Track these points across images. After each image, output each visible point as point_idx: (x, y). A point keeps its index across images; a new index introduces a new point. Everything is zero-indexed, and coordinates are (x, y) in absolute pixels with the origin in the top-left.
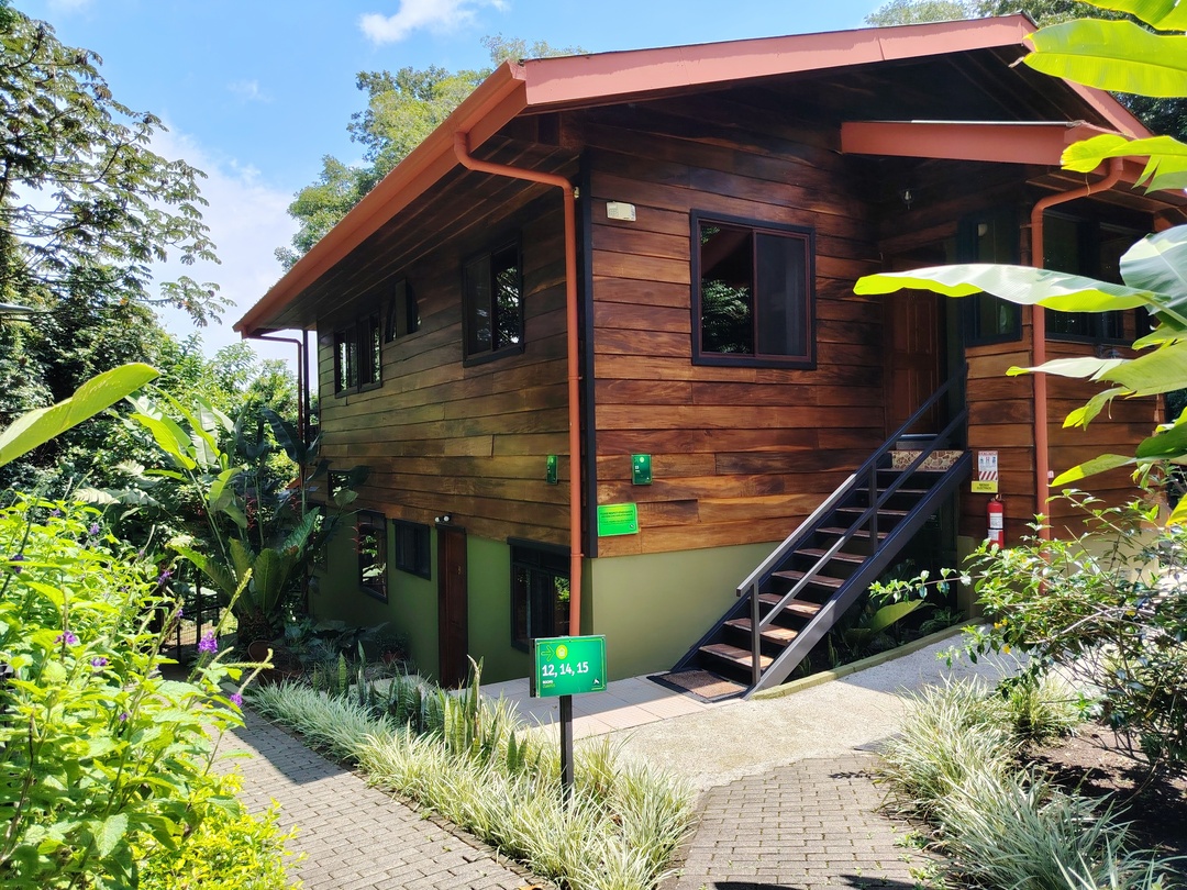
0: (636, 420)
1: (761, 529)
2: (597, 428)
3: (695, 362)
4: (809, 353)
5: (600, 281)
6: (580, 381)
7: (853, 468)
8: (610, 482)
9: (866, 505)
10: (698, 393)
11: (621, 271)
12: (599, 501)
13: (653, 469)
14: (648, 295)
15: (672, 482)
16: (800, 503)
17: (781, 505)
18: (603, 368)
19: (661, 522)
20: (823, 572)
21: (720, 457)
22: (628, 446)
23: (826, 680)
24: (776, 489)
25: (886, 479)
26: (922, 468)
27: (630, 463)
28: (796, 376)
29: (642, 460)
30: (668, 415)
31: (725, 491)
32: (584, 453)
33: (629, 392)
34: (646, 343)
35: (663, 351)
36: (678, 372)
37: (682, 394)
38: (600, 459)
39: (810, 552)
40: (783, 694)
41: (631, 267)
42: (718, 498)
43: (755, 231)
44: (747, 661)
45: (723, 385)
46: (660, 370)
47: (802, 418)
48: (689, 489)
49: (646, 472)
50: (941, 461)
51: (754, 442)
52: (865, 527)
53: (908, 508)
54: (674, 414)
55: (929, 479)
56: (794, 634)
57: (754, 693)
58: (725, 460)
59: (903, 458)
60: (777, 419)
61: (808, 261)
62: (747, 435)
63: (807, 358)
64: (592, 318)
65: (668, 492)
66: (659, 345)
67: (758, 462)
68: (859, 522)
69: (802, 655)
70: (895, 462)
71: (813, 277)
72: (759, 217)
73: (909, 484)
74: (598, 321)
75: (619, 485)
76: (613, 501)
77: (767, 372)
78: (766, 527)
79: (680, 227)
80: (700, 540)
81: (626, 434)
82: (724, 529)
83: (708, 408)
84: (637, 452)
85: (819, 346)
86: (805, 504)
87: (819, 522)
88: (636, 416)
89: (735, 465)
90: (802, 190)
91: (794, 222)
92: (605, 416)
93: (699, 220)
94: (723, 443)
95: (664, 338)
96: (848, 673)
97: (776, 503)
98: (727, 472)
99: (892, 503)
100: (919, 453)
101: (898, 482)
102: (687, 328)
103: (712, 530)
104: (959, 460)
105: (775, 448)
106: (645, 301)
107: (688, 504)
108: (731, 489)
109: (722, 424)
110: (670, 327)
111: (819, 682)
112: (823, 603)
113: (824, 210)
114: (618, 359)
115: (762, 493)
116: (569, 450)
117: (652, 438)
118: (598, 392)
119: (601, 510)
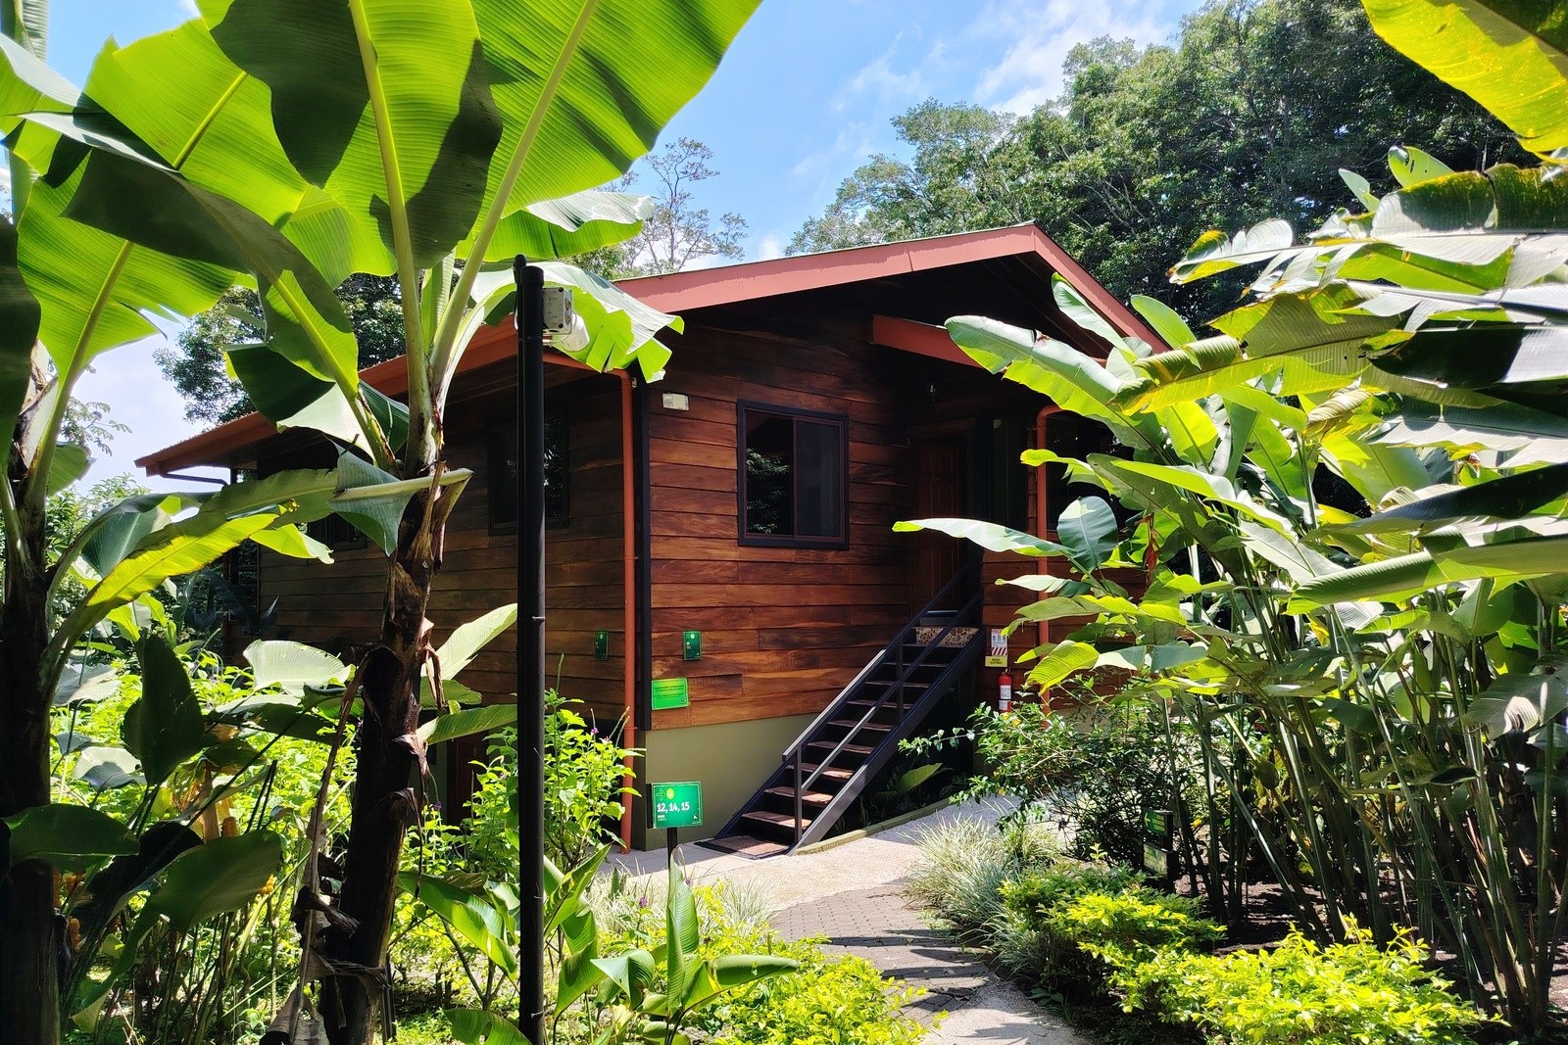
0: (688, 599)
1: (798, 701)
2: (653, 606)
3: (741, 543)
4: (842, 535)
5: (656, 467)
6: (636, 561)
7: (881, 643)
8: (663, 658)
9: (894, 679)
10: (744, 573)
11: (675, 458)
12: (654, 676)
13: (702, 645)
14: (700, 479)
15: (719, 658)
16: (833, 677)
17: (817, 679)
18: (658, 550)
19: (708, 696)
20: (854, 741)
21: (763, 634)
22: (679, 623)
23: (859, 837)
24: (812, 664)
25: (911, 654)
26: (942, 643)
27: (682, 640)
28: (831, 556)
29: (693, 636)
30: (718, 593)
31: (764, 665)
32: (639, 630)
33: (682, 572)
34: (697, 525)
35: (712, 533)
36: (725, 552)
37: (729, 573)
38: (654, 635)
39: (842, 723)
40: (822, 849)
41: (682, 455)
42: (760, 672)
43: (795, 419)
44: (790, 823)
45: (765, 565)
46: (709, 551)
47: (837, 596)
48: (735, 664)
49: (696, 648)
50: (959, 638)
51: (793, 619)
52: (891, 700)
53: (929, 681)
54: (721, 593)
55: (948, 654)
56: (829, 797)
57: (796, 849)
58: (767, 636)
59: (926, 633)
60: (814, 597)
61: (842, 445)
62: (786, 612)
63: (841, 539)
64: (649, 502)
65: (716, 667)
66: (709, 527)
67: (796, 638)
68: (887, 695)
69: (838, 815)
70: (918, 638)
71: (846, 463)
72: (798, 406)
73: (932, 658)
74: (654, 505)
75: (671, 661)
76: (666, 676)
77: (806, 552)
78: (804, 700)
79: (728, 417)
80: (744, 712)
81: (678, 612)
82: (764, 702)
83: (752, 587)
84: (687, 629)
85: (852, 527)
86: (838, 678)
87: (852, 695)
88: (687, 595)
89: (775, 641)
90: (837, 379)
91: (830, 410)
92: (660, 595)
93: (744, 409)
94: (765, 620)
95: (714, 520)
96: (877, 831)
97: (811, 676)
98: (769, 647)
99: (917, 676)
100: (940, 630)
101: (923, 656)
102: (734, 511)
103: (754, 703)
104: (974, 636)
105: (812, 624)
106: (697, 485)
107: (734, 678)
108: (772, 664)
109: (765, 602)
110: (718, 510)
111: (852, 839)
112: (855, 769)
113: (856, 398)
114: (672, 541)
115: (799, 668)
116: (624, 626)
117: (702, 615)
118: (655, 572)
119: (655, 684)
